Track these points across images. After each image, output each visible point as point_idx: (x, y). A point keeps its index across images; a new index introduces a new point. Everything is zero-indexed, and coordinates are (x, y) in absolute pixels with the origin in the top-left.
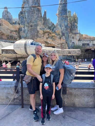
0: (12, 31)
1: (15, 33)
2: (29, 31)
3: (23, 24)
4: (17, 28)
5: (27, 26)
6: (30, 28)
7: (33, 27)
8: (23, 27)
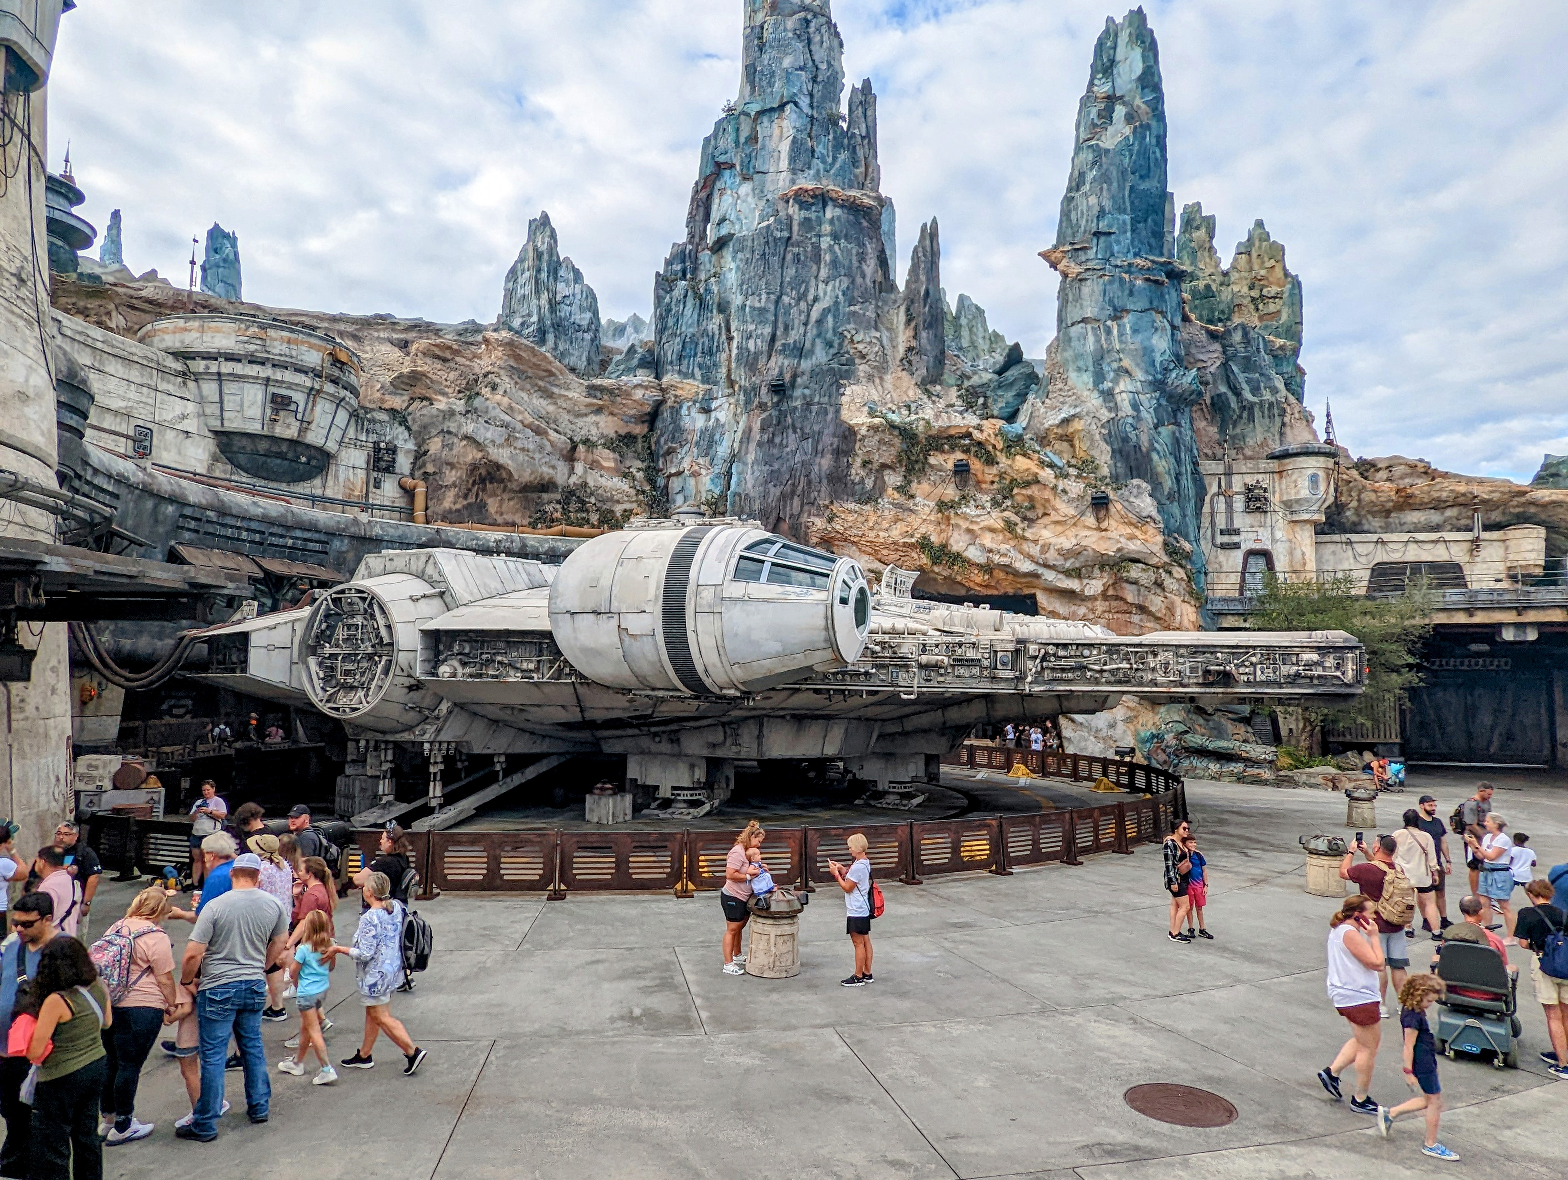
0: (587, 442)
1: (608, 458)
2: (756, 435)
3: (700, 367)
4: (633, 412)
5: (731, 383)
6: (762, 406)
7: (798, 392)
8: (695, 402)
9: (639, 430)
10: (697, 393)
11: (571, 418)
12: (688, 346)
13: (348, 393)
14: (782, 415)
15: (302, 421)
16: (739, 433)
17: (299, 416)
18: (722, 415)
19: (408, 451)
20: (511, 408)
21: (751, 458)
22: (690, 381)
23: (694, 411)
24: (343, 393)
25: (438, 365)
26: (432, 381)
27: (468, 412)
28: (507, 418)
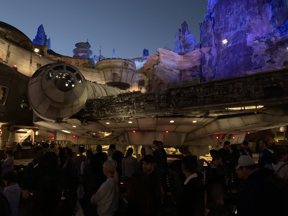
0: (185, 70)
1: (189, 74)
3: (208, 43)
4: (195, 60)
5: (216, 45)
6: (222, 48)
8: (208, 53)
9: (198, 64)
10: (208, 50)
13: (130, 70)
14: (228, 49)
15: (120, 78)
16: (217, 58)
17: (119, 77)
18: (213, 54)
19: (147, 81)
20: (164, 66)
21: (220, 63)
22: (206, 48)
24: (128, 70)
28: (163, 69)
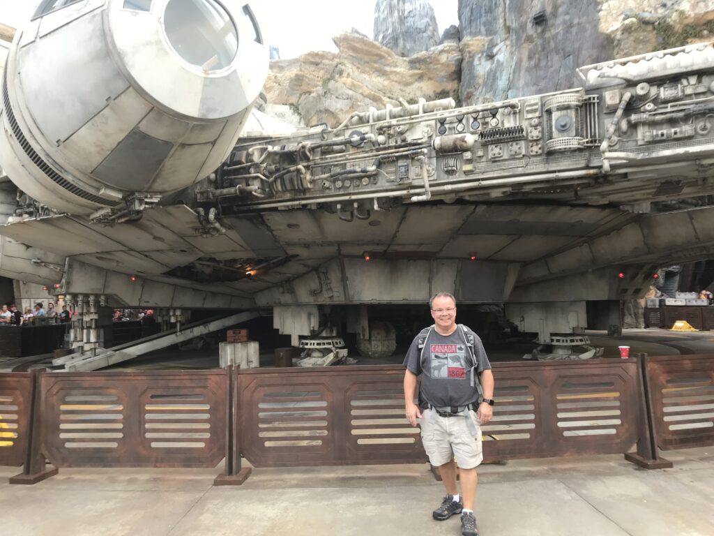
2: (525, 63)
3: (485, 24)
4: (443, 74)
5: (508, 29)
6: (529, 39)
7: (559, 20)
8: (482, 53)
9: (450, 86)
10: (484, 45)
11: (402, 87)
12: (474, 11)
14: (546, 43)
16: (513, 67)
18: (500, 57)
20: (353, 85)
21: (522, 82)
22: (477, 38)
23: (483, 60)
25: (313, 68)
26: (309, 80)
27: (325, 93)
28: (350, 93)
